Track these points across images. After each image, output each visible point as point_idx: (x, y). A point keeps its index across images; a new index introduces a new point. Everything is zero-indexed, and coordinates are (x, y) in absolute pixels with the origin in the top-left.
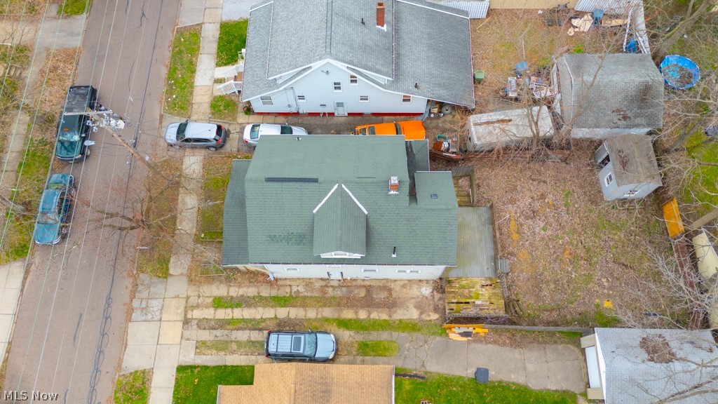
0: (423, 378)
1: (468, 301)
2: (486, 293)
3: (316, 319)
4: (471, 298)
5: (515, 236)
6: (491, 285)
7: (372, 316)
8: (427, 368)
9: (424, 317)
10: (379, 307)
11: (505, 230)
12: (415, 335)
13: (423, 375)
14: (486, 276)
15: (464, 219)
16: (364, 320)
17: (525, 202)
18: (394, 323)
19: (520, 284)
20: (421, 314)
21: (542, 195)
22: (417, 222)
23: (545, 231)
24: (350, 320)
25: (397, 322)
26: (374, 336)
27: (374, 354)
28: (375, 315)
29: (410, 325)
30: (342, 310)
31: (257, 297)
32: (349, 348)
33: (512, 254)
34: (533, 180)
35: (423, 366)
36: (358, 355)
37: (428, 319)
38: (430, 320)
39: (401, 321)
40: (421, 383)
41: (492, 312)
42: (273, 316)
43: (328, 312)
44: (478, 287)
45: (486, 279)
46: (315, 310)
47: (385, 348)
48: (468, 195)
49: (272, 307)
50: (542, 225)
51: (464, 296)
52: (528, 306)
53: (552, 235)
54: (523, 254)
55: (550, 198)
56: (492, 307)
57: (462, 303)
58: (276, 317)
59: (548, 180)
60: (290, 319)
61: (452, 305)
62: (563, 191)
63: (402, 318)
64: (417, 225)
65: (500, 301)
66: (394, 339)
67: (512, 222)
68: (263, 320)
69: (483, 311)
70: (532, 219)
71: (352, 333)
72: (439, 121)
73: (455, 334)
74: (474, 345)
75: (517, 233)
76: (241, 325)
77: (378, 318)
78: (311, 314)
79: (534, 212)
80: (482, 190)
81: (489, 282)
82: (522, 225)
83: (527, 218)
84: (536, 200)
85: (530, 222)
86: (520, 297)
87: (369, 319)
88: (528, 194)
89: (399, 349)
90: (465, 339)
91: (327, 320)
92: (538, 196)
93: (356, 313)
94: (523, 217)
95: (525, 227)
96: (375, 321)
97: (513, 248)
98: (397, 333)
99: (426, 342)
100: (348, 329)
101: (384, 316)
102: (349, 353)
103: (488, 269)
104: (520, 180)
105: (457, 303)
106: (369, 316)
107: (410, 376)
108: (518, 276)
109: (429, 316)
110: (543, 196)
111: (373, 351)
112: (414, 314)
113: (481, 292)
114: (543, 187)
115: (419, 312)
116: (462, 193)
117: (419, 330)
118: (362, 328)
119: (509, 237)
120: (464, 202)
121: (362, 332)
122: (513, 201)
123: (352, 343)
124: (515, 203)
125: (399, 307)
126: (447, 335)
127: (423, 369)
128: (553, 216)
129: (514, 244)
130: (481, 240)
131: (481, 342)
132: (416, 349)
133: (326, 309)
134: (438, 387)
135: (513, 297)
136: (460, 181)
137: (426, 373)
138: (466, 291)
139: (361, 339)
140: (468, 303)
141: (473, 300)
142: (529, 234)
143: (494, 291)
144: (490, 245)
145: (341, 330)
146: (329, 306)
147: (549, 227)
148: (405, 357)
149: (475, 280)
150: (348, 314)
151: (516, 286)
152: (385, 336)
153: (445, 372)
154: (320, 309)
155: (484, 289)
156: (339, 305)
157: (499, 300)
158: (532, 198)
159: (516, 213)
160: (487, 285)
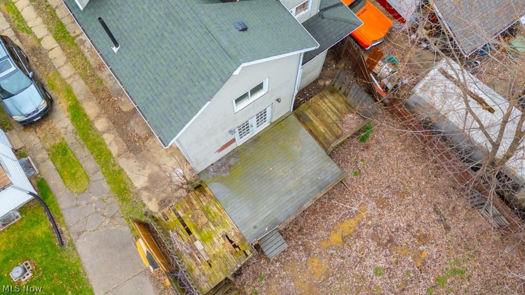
0: (62, 244)
1: (193, 230)
2: (220, 246)
3: (63, 80)
4: (199, 231)
5: (336, 238)
6: (235, 246)
7: (105, 136)
8: (79, 241)
9: (145, 195)
10: (121, 136)
11: (333, 218)
12: (114, 201)
13: (66, 242)
14: (243, 232)
15: (301, 153)
16: (96, 130)
17: (395, 219)
18: (114, 165)
19: (274, 287)
20: (146, 188)
21: (425, 236)
23: (376, 273)
24: (85, 115)
25: (116, 168)
26: (82, 153)
27: (59, 166)
28: (108, 138)
29: (122, 186)
30: (90, 99)
31: (52, 8)
32: (50, 136)
33: (308, 251)
34: (436, 211)
35: (79, 234)
36: (47, 150)
37: (146, 201)
38: (145, 205)
39: (121, 171)
40: (53, 246)
41: (197, 272)
42: (39, 37)
43: (79, 87)
44: (221, 231)
45: (239, 235)
46: (72, 72)
47: (74, 174)
48: (338, 137)
49: (48, 29)
50: (381, 264)
51: (196, 221)
53: (378, 288)
54: (318, 265)
55: (429, 251)
56: (205, 268)
57: (184, 225)
58: (39, 41)
59: (453, 231)
60: (47, 56)
61: (173, 214)
62: (457, 261)
63: (125, 170)
64: (172, 32)
65: (221, 273)
66: (93, 178)
67: (353, 222)
68: (29, 31)
69: (190, 261)
70: (379, 244)
71: (71, 127)
73: (142, 246)
74: (146, 280)
75: (343, 238)
76: (11, 15)
77: (107, 143)
78: (66, 72)
79: (390, 241)
80: (364, 154)
81: (237, 241)
82: (358, 236)
83: (375, 237)
84: (412, 233)
85: (373, 245)
87: (99, 134)
88: (411, 216)
89: (83, 192)
90: (146, 263)
91: (69, 91)
92: (418, 231)
93: (98, 116)
94: (371, 231)
95: (360, 243)
96: (102, 143)
97: (318, 246)
98: (102, 176)
99: (113, 217)
100: (73, 120)
101: (114, 149)
102: (43, 140)
103: (255, 227)
104: (421, 193)
105: (180, 218)
106: (103, 132)
107: (55, 226)
108: (283, 279)
109: (150, 200)
110: (424, 239)
111: (62, 164)
112: (139, 181)
113: (215, 239)
114: (437, 230)
115: (146, 184)
116: (335, 129)
117: (123, 200)
118: (84, 134)
119: (328, 230)
120: (325, 139)
121: (78, 137)
122: (382, 203)
123: (59, 135)
124: (382, 208)
125: (137, 158)
126: (137, 238)
127: (74, 237)
128: (408, 271)
129: (324, 243)
130: (289, 192)
131: (157, 287)
132: (97, 212)
133: (82, 82)
134: (61, 270)
136: (351, 116)
137: (71, 243)
138: (204, 220)
139: (69, 143)
140: (189, 232)
141: (197, 236)
142: (354, 254)
143: (229, 256)
145: (68, 114)
146: (87, 84)
147: (386, 276)
148: (77, 206)
149: (228, 221)
150: (91, 109)
151: (267, 284)
152: (90, 165)
153: (87, 267)
154: (77, 77)
155: (222, 241)
156: (95, 92)
157: (221, 270)
158: (409, 225)
159: (369, 218)
160: (231, 242)
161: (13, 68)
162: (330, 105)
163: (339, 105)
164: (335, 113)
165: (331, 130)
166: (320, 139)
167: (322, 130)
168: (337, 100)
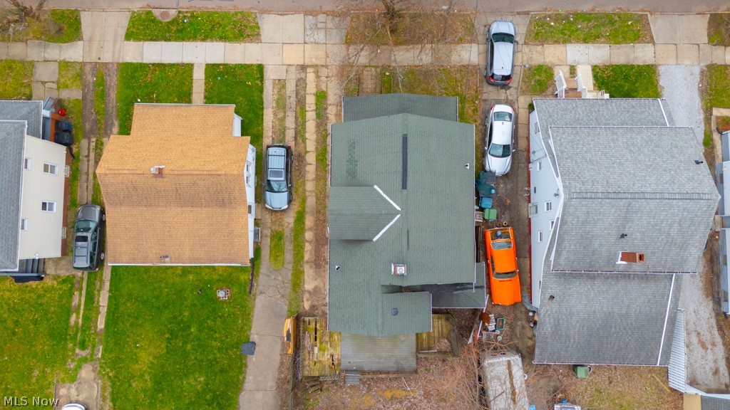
0: (250, 292)
1: (318, 340)
2: (326, 359)
3: (305, 190)
4: (321, 343)
5: (388, 394)
6: (333, 364)
7: (307, 244)
8: (259, 297)
9: (306, 296)
10: (316, 251)
11: (395, 384)
12: (289, 286)
13: (253, 293)
14: (342, 360)
15: (402, 342)
16: (304, 237)
18: (301, 266)
19: (339, 394)
20: (309, 292)
22: (366, 292)
24: (304, 223)
25: (301, 269)
26: (288, 246)
27: (272, 246)
28: (308, 247)
29: (298, 282)
30: (312, 215)
31: (326, 133)
32: (277, 223)
33: (369, 390)
35: (261, 293)
36: (272, 231)
37: (305, 300)
38: (303, 301)
39: (303, 272)
40: (245, 290)
41: (306, 363)
42: (308, 150)
43: (311, 201)
44: (331, 351)
45: (339, 360)
46: (313, 189)
47: (278, 256)
48: (429, 348)
49: (316, 148)
51: (323, 336)
52: (317, 399)
54: (369, 401)
56: (312, 364)
57: (316, 334)
58: (307, 152)
60: (305, 166)
61: (314, 323)
63: (306, 273)
65: (317, 372)
66: (286, 266)
67: (404, 393)
68: (304, 140)
69: (307, 355)
71: (292, 225)
72: (524, 322)
73: (288, 325)
74: (280, 342)
75: (392, 397)
76: (300, 119)
77: (306, 250)
78: (310, 186)
80: (440, 363)
81: (336, 362)
82: (401, 402)
86: (325, 393)
87: (304, 241)
89: (276, 271)
90: (285, 335)
91: (304, 201)
93: (310, 229)
94: (409, 404)
95: (399, 406)
96: (303, 247)
97: (376, 391)
98: (291, 268)
99: (283, 296)
100: (295, 221)
101: (307, 256)
102: (273, 223)
103: (350, 362)
105: (316, 329)
106: (307, 241)
107: (252, 280)
108: (347, 393)
109: (307, 300)
111: (275, 245)
112: (309, 285)
113: (326, 353)
115: (310, 290)
116: (432, 342)
117: (294, 290)
118: (296, 235)
119: (388, 387)
120: (422, 343)
121: (292, 234)
122: (427, 395)
123: (283, 225)
124: (425, 398)
125: (316, 271)
126: (289, 317)
127: (258, 293)
129: (380, 392)
130: (380, 358)
131: (283, 350)
132: (277, 287)
133: (314, 199)
134: (242, 307)
135: (325, 386)
136: (446, 341)
137: (255, 295)
138: (327, 339)
139: (286, 234)
140: (316, 340)
141: (318, 345)
143: (327, 367)
144: (375, 367)
145: (295, 215)
146: (317, 203)
148: (269, 276)
149: (338, 349)
150: (309, 221)
151: (337, 390)
152: (289, 256)
153: (255, 314)
154: (314, 194)
155: (329, 356)
156: (318, 212)
157: (319, 371)
159: (414, 398)
160: (333, 360)
161: (283, 179)
162: (440, 326)
163: (445, 330)
164: (439, 332)
165: (429, 341)
166: (419, 341)
167: (424, 337)
168: (446, 326)
